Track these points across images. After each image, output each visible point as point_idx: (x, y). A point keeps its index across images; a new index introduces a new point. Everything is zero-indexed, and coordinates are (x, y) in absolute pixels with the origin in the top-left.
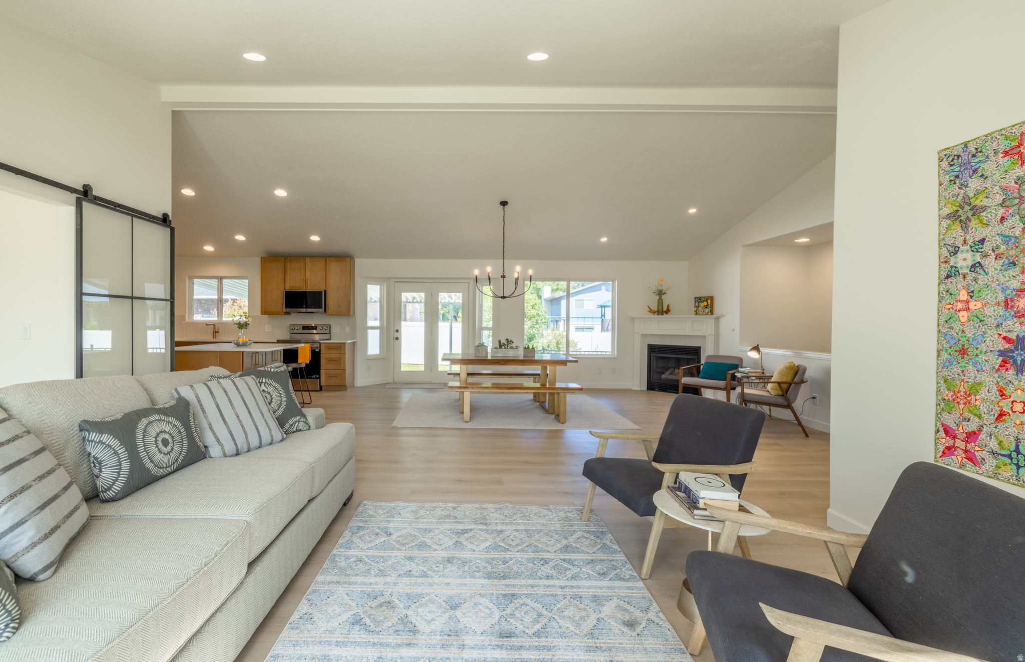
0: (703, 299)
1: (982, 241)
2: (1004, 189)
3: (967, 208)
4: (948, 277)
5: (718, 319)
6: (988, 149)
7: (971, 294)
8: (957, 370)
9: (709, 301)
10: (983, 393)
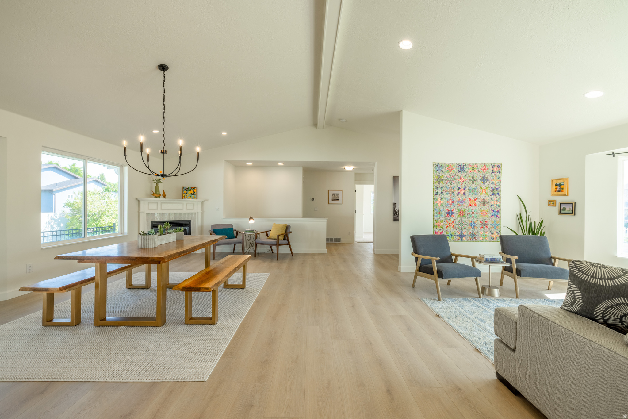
0: (190, 189)
1: (443, 187)
2: (447, 176)
3: (440, 179)
4: (436, 195)
5: (202, 203)
6: (444, 166)
7: (441, 199)
8: (438, 217)
9: (195, 190)
10: (444, 222)
